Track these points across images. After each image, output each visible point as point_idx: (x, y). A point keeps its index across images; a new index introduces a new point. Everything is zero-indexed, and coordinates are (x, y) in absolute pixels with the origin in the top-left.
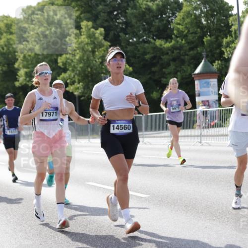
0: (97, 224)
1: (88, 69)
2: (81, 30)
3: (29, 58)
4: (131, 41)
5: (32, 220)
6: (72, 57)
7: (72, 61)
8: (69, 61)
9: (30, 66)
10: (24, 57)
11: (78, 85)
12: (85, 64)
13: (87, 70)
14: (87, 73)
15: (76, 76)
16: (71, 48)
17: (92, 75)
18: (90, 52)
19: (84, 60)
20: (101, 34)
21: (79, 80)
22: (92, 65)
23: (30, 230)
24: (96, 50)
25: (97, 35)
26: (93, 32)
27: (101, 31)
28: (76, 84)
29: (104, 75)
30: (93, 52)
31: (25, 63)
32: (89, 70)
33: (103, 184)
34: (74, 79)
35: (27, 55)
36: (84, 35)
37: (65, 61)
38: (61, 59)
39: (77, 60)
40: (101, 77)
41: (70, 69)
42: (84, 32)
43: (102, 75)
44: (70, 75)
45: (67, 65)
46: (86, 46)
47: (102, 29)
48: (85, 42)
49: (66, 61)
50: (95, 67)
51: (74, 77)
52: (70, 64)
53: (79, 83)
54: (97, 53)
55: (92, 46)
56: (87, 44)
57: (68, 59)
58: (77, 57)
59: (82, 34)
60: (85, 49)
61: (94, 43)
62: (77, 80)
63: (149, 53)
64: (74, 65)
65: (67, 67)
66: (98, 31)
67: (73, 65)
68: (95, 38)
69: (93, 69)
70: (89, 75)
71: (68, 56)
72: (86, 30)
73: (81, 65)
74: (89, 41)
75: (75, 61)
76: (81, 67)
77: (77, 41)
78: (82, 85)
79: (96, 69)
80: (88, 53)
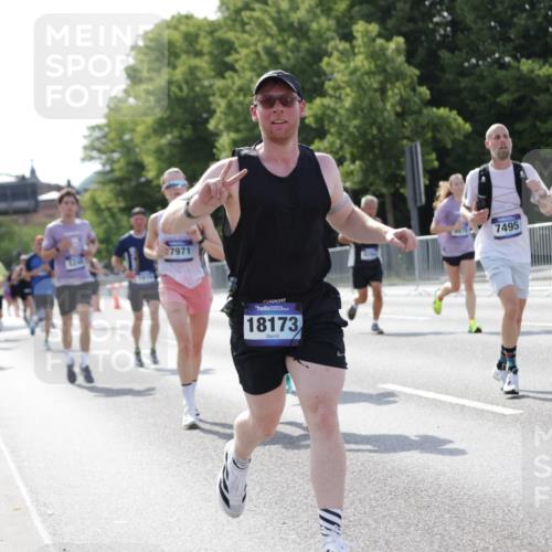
0: (408, 476)
1: (371, 128)
2: (355, 42)
3: (239, 108)
4: (466, 64)
5: (262, 470)
6: (336, 103)
7: (335, 111)
8: (329, 112)
9: (242, 126)
10: (230, 106)
11: (352, 167)
12: (364, 118)
13: (369, 131)
14: (370, 137)
15: (346, 146)
16: (331, 83)
17: (382, 143)
18: (376, 90)
19: (362, 111)
20: (398, 51)
21: (352, 154)
22: (380, 120)
23: (258, 493)
24: (389, 86)
25: (389, 52)
26: (382, 45)
27: (398, 44)
28: (346, 163)
29: (409, 143)
30: (383, 91)
31: (231, 119)
32: (375, 131)
33: (417, 388)
34: (341, 153)
35: (234, 102)
36: (360, 53)
37: (319, 113)
38: (310, 109)
39: (347, 110)
40: (402, 146)
41: (333, 130)
42: (360, 46)
43: (405, 142)
44: (332, 144)
45: (326, 123)
46: (366, 78)
47: (401, 40)
48: (363, 70)
49: (324, 114)
50: (388, 126)
51: (341, 147)
52: (331, 120)
53: (353, 162)
54: (390, 93)
55: (380, 78)
56: (369, 73)
57: (328, 107)
58: (348, 103)
59: (356, 50)
60: (364, 86)
61: (385, 71)
62: (348, 156)
63: (507, 90)
64: (340, 122)
65: (326, 127)
66: (392, 45)
67: (337, 120)
68: (387, 61)
69: (383, 130)
70: (376, 142)
71: (326, 101)
72: (365, 43)
73: (356, 122)
74: (373, 66)
75: (342, 112)
76: (355, 127)
77: (346, 68)
78: (361, 167)
79: (389, 130)
80: (371, 93)
